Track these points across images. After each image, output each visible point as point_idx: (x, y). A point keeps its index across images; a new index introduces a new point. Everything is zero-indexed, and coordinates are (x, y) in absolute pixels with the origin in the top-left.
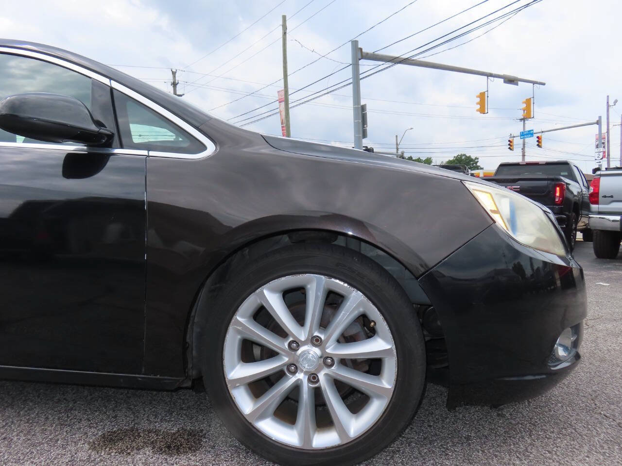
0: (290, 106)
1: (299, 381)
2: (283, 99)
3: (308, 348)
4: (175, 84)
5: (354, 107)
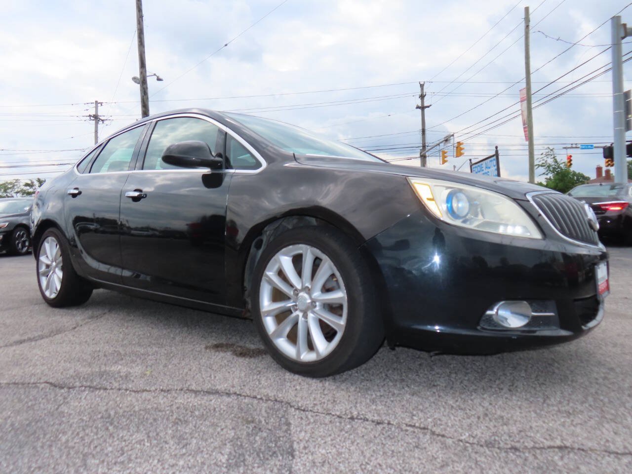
0: (533, 106)
1: (298, 316)
2: (525, 98)
3: (303, 294)
4: (422, 97)
5: (614, 96)
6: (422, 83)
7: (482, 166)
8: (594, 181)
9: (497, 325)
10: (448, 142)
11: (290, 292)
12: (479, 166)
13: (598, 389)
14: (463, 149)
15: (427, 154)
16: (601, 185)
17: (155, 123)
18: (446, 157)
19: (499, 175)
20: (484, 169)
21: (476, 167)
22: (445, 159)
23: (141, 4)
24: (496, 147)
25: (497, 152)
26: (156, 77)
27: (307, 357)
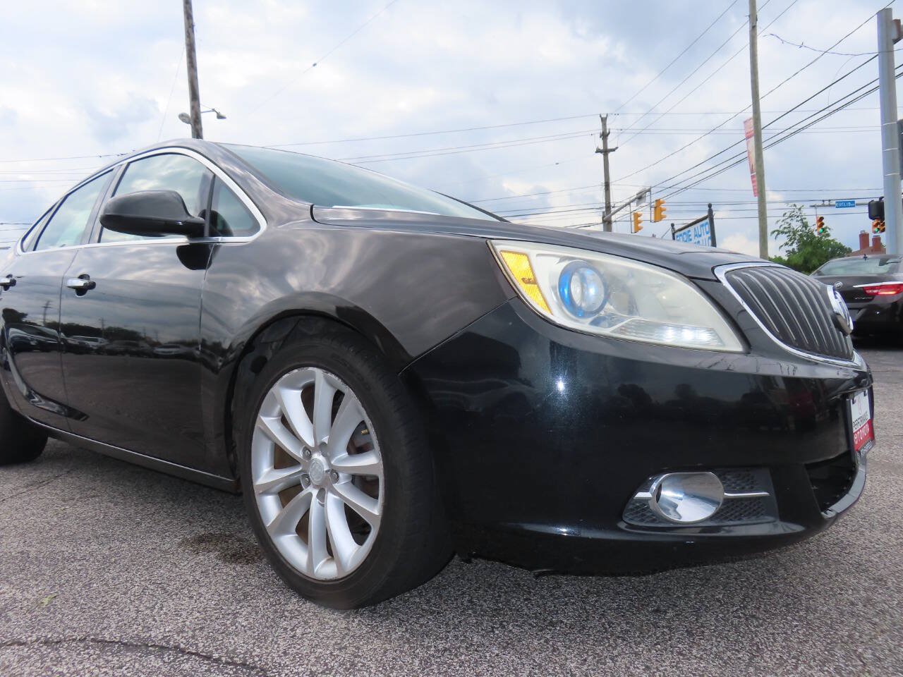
1: (310, 495)
2: (753, 132)
3: (317, 456)
4: (604, 136)
5: (882, 127)
6: (604, 116)
7: (690, 233)
8: (857, 253)
9: (657, 517)
10: (643, 200)
11: (298, 453)
12: (684, 233)
13: (855, 628)
14: (665, 210)
15: (613, 218)
16: (865, 258)
17: (125, 165)
18: (640, 222)
19: (714, 244)
20: (692, 237)
21: (681, 235)
22: (639, 225)
23: (191, 9)
24: (710, 206)
25: (710, 212)
26: (215, 114)
27: (326, 570)
